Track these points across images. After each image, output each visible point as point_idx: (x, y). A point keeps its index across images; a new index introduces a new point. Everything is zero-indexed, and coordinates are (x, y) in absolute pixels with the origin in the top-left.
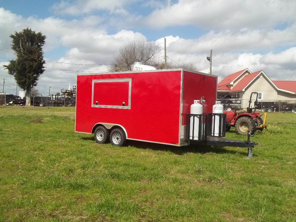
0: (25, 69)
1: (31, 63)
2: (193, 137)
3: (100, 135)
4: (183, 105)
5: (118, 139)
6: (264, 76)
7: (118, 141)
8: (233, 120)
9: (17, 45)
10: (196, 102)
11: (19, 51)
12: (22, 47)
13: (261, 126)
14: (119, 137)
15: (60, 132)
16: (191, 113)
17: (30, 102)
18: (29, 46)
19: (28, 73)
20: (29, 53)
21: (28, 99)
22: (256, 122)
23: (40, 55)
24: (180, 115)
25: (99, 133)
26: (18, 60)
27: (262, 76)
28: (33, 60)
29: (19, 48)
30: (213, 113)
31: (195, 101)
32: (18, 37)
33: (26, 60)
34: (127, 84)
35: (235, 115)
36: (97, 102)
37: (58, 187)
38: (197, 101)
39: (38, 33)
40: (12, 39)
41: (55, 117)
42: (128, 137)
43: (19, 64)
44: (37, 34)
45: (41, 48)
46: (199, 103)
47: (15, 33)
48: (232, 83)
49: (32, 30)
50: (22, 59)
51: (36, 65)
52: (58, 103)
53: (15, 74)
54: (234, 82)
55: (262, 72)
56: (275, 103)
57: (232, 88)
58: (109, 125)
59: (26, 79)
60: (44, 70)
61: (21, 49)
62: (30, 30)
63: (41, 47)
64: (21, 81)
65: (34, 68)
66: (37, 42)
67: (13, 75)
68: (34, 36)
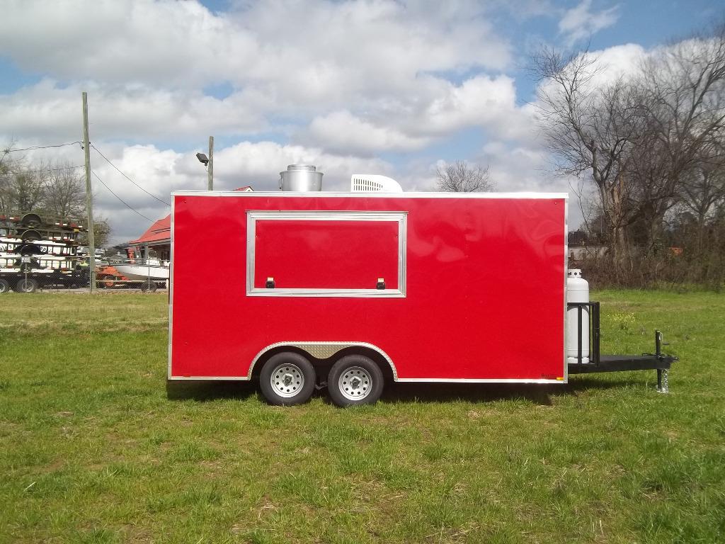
2: (580, 357)
3: (283, 380)
5: (355, 384)
7: (356, 392)
25: (278, 374)
34: (392, 228)
36: (270, 279)
38: (578, 271)
42: (402, 376)
58: (322, 348)
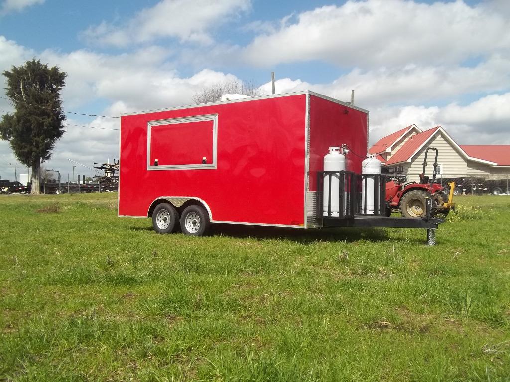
0: (29, 130)
1: (41, 120)
2: (329, 212)
3: (163, 219)
4: (310, 156)
5: (194, 223)
6: (443, 136)
7: (194, 228)
8: (396, 198)
9: (16, 88)
10: (332, 150)
11: (19, 99)
12: (24, 92)
13: (445, 205)
14: (197, 221)
15: (92, 222)
16: (325, 170)
17: (38, 188)
18: (36, 90)
19: (35, 137)
20: (37, 102)
21: (35, 182)
22: (437, 200)
23: (57, 105)
24: (306, 174)
25: (161, 215)
26: (16, 114)
27: (440, 136)
28: (44, 114)
29: (20, 93)
30: (363, 173)
31: (331, 148)
32: (17, 74)
33: (30, 114)
35: (400, 188)
36: (156, 160)
37: (87, 283)
38: (334, 148)
39: (52, 69)
40: (7, 78)
41: (82, 205)
42: (214, 219)
43: (19, 121)
44: (50, 69)
45: (59, 94)
46: (338, 152)
47: (12, 68)
48: (389, 150)
49: (42, 63)
50: (23, 112)
51: (50, 123)
52: (87, 189)
53: (12, 138)
54: (393, 148)
55: (440, 128)
56: (464, 179)
57: (389, 158)
58: (178, 201)
59: (31, 147)
60: (63, 132)
61: (22, 96)
62: (39, 63)
63: (58, 92)
64: (23, 150)
65: (45, 127)
66: (51, 83)
67: (9, 140)
68: (47, 73)
